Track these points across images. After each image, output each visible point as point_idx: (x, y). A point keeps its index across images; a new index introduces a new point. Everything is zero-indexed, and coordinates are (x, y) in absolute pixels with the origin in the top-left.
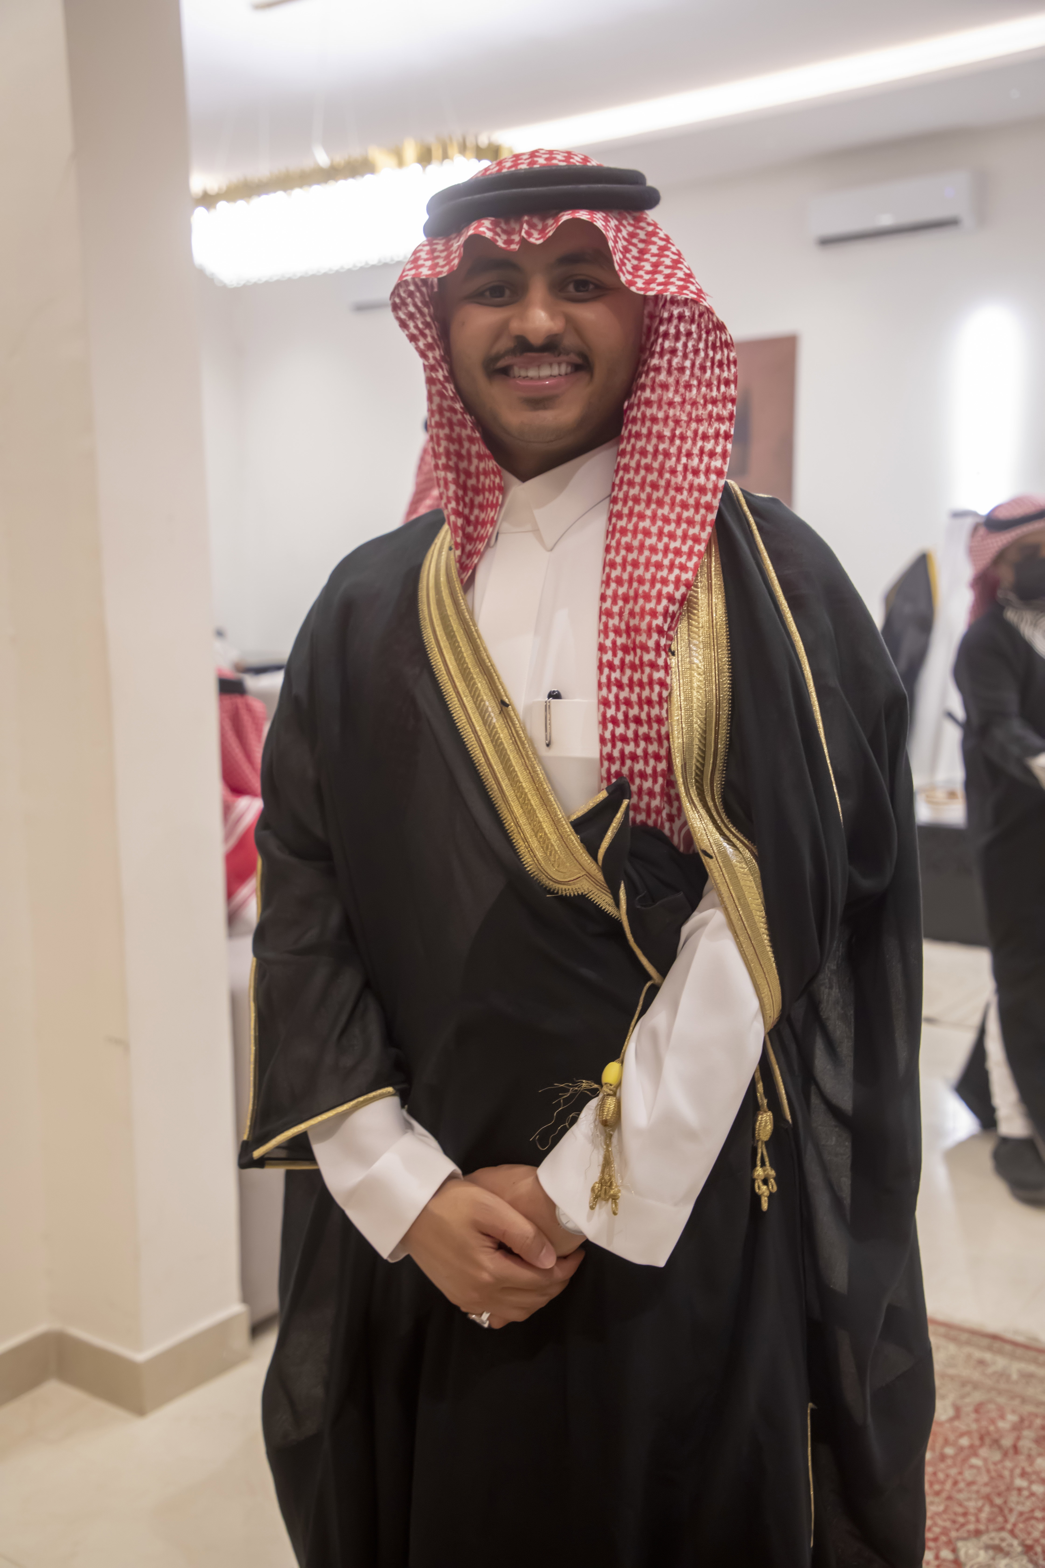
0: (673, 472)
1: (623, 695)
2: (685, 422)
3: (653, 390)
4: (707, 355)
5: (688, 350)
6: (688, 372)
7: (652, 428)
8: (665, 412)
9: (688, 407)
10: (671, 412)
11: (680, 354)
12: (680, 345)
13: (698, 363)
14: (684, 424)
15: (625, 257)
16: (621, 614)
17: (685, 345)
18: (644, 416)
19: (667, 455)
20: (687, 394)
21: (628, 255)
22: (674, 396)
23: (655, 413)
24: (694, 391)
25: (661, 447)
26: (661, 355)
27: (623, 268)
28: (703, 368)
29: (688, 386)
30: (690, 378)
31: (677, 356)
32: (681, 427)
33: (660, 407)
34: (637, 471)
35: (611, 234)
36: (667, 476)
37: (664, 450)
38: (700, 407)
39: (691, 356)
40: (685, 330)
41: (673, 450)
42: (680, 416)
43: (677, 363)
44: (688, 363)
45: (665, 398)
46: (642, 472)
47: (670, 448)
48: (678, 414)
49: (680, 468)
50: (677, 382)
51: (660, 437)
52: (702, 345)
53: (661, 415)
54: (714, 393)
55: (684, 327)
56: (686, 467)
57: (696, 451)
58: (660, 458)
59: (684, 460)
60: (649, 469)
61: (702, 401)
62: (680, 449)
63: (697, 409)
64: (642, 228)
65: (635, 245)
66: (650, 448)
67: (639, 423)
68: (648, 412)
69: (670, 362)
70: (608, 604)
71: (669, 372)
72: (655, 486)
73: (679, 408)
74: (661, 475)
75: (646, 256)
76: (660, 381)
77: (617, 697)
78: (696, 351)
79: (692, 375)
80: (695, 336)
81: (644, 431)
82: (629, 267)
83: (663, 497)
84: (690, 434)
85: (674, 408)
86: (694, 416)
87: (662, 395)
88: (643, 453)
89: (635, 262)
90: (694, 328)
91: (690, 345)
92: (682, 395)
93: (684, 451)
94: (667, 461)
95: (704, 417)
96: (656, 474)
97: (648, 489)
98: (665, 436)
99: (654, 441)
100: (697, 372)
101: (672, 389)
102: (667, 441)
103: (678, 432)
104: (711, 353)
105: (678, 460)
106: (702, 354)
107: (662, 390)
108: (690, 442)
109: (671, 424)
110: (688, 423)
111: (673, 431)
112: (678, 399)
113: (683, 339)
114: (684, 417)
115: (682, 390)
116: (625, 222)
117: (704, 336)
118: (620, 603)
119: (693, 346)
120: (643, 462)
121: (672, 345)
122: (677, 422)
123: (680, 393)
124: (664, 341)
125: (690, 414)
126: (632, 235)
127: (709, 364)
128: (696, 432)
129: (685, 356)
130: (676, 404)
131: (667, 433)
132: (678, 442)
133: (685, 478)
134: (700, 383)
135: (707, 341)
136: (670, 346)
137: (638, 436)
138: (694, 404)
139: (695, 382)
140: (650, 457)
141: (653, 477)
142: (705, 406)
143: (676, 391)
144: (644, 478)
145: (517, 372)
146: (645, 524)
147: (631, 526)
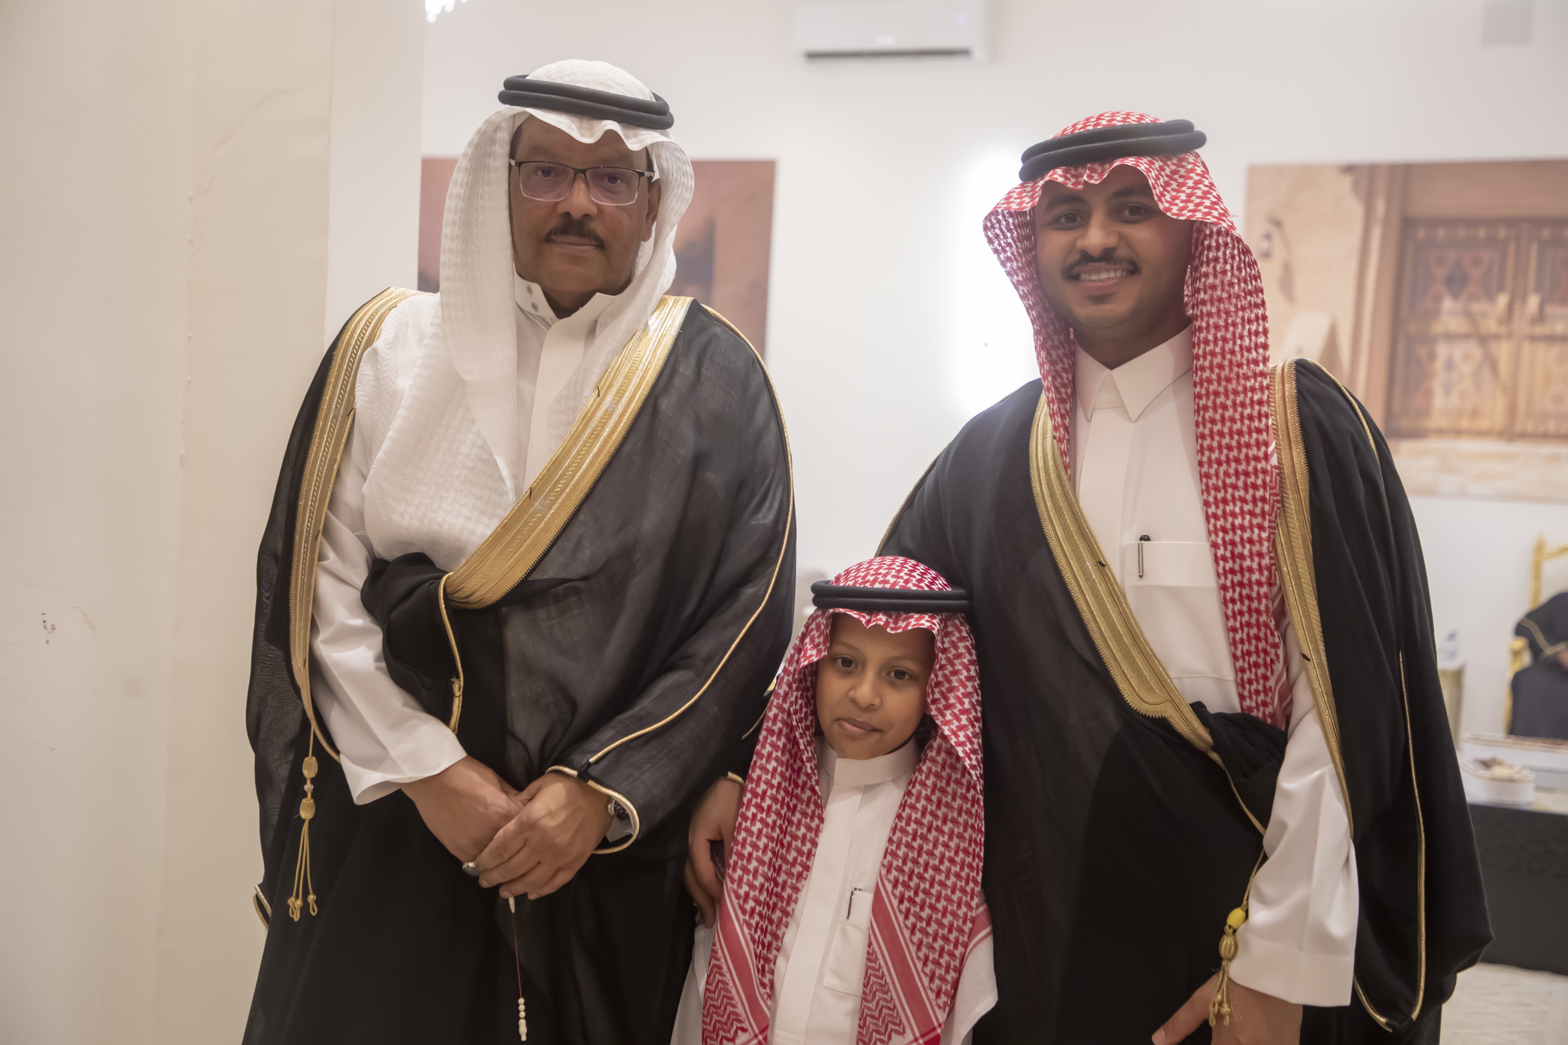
0: (1233, 352)
1: (1228, 538)
2: (1234, 312)
4: (1240, 259)
5: (1227, 257)
6: (1229, 274)
7: (1209, 321)
8: (1217, 307)
9: (1234, 300)
10: (1222, 307)
11: (1221, 260)
12: (1220, 254)
13: (1235, 265)
14: (1233, 314)
15: (1165, 190)
16: (1217, 475)
17: (1224, 254)
19: (1225, 340)
20: (1232, 290)
21: (1167, 189)
22: (1221, 293)
23: (1209, 309)
24: (1236, 287)
25: (1219, 335)
26: (1208, 263)
27: (1163, 199)
28: (1239, 269)
29: (1231, 284)
30: (1231, 278)
31: (1219, 263)
32: (1231, 316)
33: (1212, 304)
35: (1151, 174)
36: (1228, 356)
37: (1222, 336)
38: (1242, 299)
39: (1230, 261)
40: (1223, 242)
41: (1229, 336)
42: (1229, 309)
43: (1220, 268)
44: (1228, 267)
45: (1215, 296)
47: (1226, 334)
48: (1227, 307)
49: (1237, 349)
50: (1223, 283)
51: (1217, 327)
52: (1236, 252)
53: (1214, 310)
54: (1250, 287)
55: (1222, 240)
58: (1220, 343)
59: (1239, 342)
60: (1213, 354)
61: (1243, 294)
63: (1241, 301)
64: (1183, 167)
65: (1175, 180)
66: (1211, 337)
67: (1199, 319)
69: (1214, 268)
71: (1215, 276)
72: (1221, 367)
73: (1227, 302)
74: (1224, 357)
75: (1184, 189)
76: (1210, 284)
77: (1224, 540)
78: (1233, 257)
79: (1233, 275)
80: (1230, 245)
82: (1167, 197)
83: (1230, 374)
84: (1239, 320)
85: (1223, 303)
86: (1239, 307)
87: (1213, 294)
88: (1206, 342)
89: (1173, 194)
90: (1229, 239)
91: (1228, 252)
92: (1228, 292)
93: (1237, 335)
94: (1226, 345)
95: (1246, 306)
96: (1219, 357)
97: (1217, 370)
98: (1221, 326)
99: (1212, 331)
100: (1236, 272)
101: (1219, 288)
102: (1223, 329)
103: (1230, 321)
104: (1242, 257)
105: (1235, 343)
106: (1237, 258)
107: (1212, 291)
108: (1240, 327)
109: (1223, 316)
110: (1236, 312)
111: (1226, 321)
112: (1225, 295)
113: (1222, 249)
114: (1232, 309)
115: (1227, 288)
116: (1168, 164)
117: (1236, 245)
119: (1230, 253)
120: (1208, 349)
121: (1215, 254)
122: (1228, 313)
123: (1226, 291)
124: (1208, 252)
125: (1236, 306)
127: (1242, 265)
129: (1225, 262)
130: (1224, 299)
131: (1222, 323)
132: (1231, 329)
133: (1242, 356)
135: (1238, 248)
136: (1213, 256)
138: (1238, 297)
139: (1236, 281)
140: (1212, 344)
141: (1218, 360)
142: (1245, 298)
143: (1223, 290)
144: (1211, 362)
145: (1083, 276)
146: (1221, 400)
147: (1210, 404)
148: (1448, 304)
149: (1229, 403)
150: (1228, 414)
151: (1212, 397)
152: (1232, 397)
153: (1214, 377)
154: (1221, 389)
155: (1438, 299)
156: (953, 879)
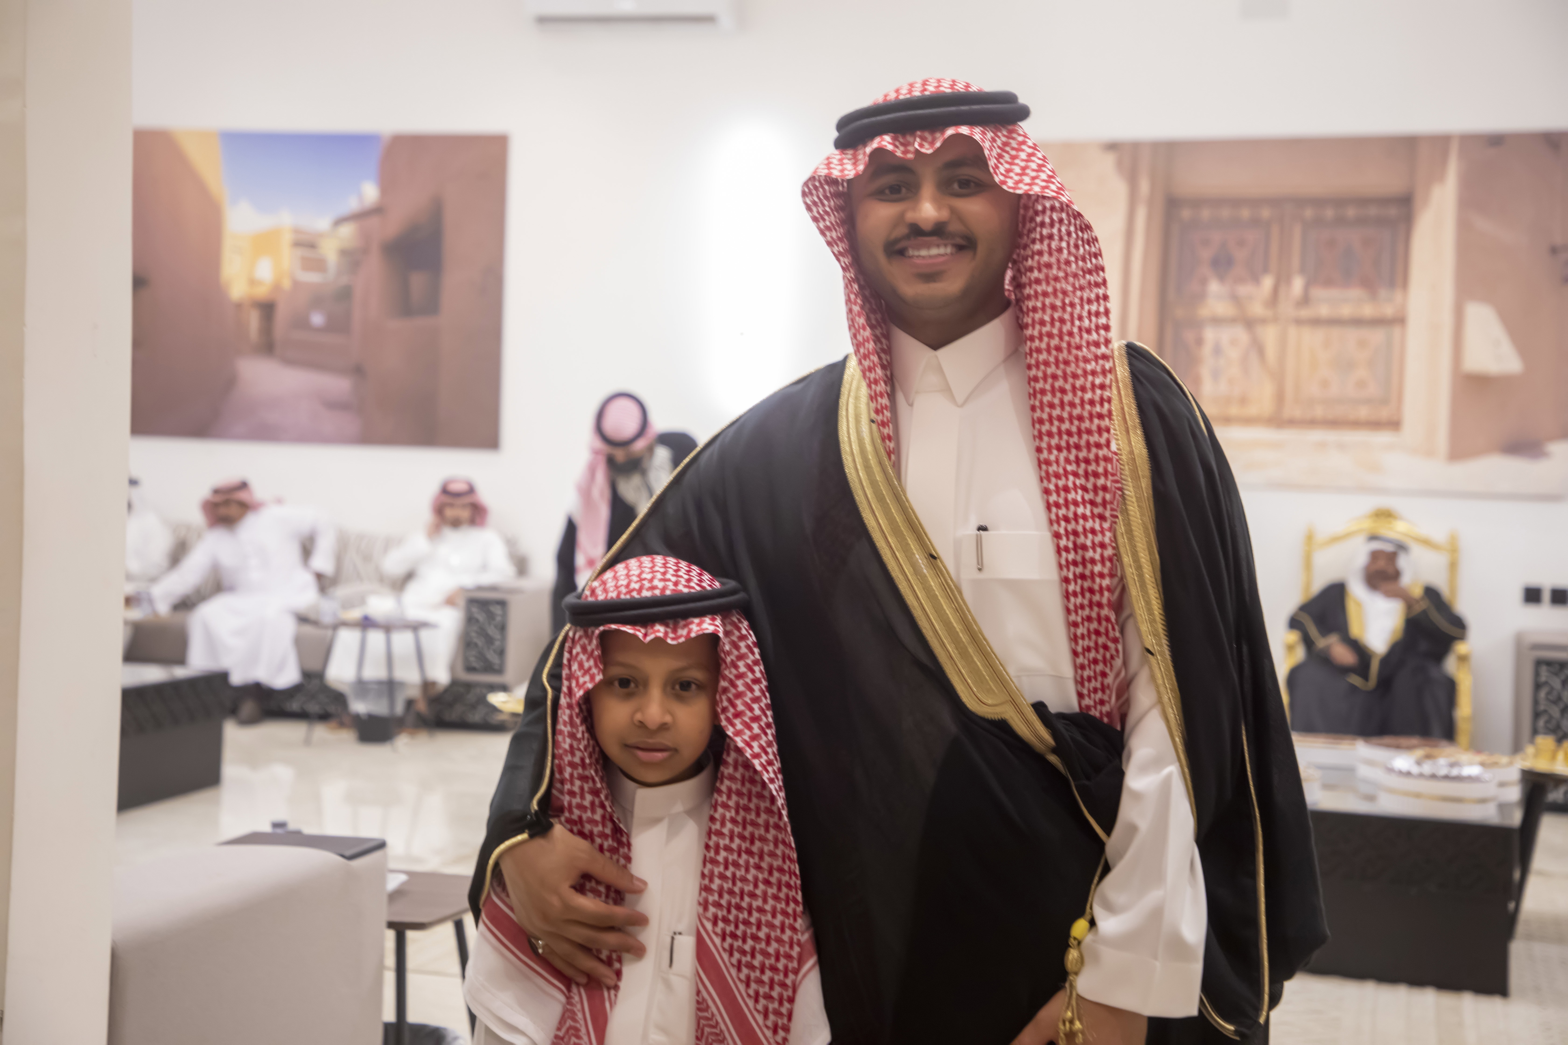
0: (1071, 334)
1: (1070, 527)
2: (1071, 292)
3: (1040, 270)
5: (1062, 234)
6: (1065, 252)
8: (1053, 286)
9: (1071, 279)
10: (1058, 286)
11: (1056, 238)
12: (1055, 231)
13: (1072, 242)
14: (1071, 294)
15: (998, 162)
16: (1057, 462)
17: (1059, 231)
18: (1036, 292)
19: (1062, 321)
20: (1069, 269)
21: (1001, 161)
22: (1057, 272)
23: (1044, 289)
24: (1074, 266)
25: (1056, 316)
26: (1041, 240)
27: (998, 171)
28: (1077, 247)
29: (1068, 263)
30: (1068, 256)
31: (1054, 240)
32: (1068, 297)
33: (1048, 283)
34: (1041, 339)
35: (987, 145)
36: (1066, 338)
37: (1059, 317)
38: (1081, 278)
39: (1066, 238)
40: (1057, 219)
41: (1067, 317)
42: (1066, 288)
43: (1055, 246)
44: (1064, 244)
46: (1046, 339)
47: (1063, 315)
48: (1064, 286)
49: (1075, 330)
50: (1058, 261)
51: (1054, 307)
52: (1072, 229)
53: (1050, 290)
54: (1089, 265)
55: (1056, 216)
56: (1080, 329)
57: (1085, 314)
58: (1057, 324)
59: (1077, 323)
60: (1050, 336)
61: (1081, 273)
62: (1072, 315)
63: (1079, 280)
64: (1014, 139)
65: (1007, 152)
66: (1047, 319)
67: (1033, 299)
68: (1039, 289)
69: (1049, 246)
70: (1045, 454)
71: (1050, 254)
72: (1058, 349)
73: (1063, 281)
74: (1061, 339)
75: (1017, 161)
77: (1066, 530)
78: (1069, 234)
79: (1069, 253)
80: (1066, 222)
81: (1039, 305)
82: (1002, 169)
83: (1068, 357)
84: (1077, 301)
85: (1060, 282)
86: (1077, 286)
88: (1042, 323)
89: (1007, 166)
91: (1063, 229)
92: (1064, 270)
93: (1076, 316)
94: (1063, 326)
95: (1085, 285)
96: (1057, 339)
97: (1054, 353)
98: (1057, 306)
99: (1049, 311)
100: (1073, 250)
101: (1055, 267)
102: (1060, 310)
103: (1067, 301)
105: (1073, 324)
106: (1074, 235)
108: (1078, 307)
109: (1060, 295)
110: (1074, 292)
111: (1063, 301)
112: (1061, 274)
113: (1057, 226)
114: (1070, 288)
115: (1063, 266)
116: (999, 134)
118: (1055, 452)
119: (1066, 230)
121: (1049, 231)
122: (1065, 293)
123: (1062, 269)
124: (1041, 229)
125: (1073, 286)
126: (1006, 144)
128: (1082, 299)
129: (1061, 239)
130: (1061, 278)
131: (1058, 303)
132: (1069, 309)
134: (1076, 258)
136: (1047, 233)
137: (1035, 309)
138: (1075, 276)
139: (1072, 259)
140: (1048, 325)
141: (1055, 342)
142: (1084, 277)
143: (1059, 268)
144: (1048, 345)
145: (911, 252)
146: (1059, 383)
147: (1048, 387)
148: (1214, 287)
149: (1068, 387)
150: (1068, 398)
151: (1050, 380)
152: (1070, 380)
153: (1052, 359)
154: (1059, 373)
155: (1204, 282)
156: (771, 902)
